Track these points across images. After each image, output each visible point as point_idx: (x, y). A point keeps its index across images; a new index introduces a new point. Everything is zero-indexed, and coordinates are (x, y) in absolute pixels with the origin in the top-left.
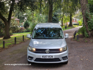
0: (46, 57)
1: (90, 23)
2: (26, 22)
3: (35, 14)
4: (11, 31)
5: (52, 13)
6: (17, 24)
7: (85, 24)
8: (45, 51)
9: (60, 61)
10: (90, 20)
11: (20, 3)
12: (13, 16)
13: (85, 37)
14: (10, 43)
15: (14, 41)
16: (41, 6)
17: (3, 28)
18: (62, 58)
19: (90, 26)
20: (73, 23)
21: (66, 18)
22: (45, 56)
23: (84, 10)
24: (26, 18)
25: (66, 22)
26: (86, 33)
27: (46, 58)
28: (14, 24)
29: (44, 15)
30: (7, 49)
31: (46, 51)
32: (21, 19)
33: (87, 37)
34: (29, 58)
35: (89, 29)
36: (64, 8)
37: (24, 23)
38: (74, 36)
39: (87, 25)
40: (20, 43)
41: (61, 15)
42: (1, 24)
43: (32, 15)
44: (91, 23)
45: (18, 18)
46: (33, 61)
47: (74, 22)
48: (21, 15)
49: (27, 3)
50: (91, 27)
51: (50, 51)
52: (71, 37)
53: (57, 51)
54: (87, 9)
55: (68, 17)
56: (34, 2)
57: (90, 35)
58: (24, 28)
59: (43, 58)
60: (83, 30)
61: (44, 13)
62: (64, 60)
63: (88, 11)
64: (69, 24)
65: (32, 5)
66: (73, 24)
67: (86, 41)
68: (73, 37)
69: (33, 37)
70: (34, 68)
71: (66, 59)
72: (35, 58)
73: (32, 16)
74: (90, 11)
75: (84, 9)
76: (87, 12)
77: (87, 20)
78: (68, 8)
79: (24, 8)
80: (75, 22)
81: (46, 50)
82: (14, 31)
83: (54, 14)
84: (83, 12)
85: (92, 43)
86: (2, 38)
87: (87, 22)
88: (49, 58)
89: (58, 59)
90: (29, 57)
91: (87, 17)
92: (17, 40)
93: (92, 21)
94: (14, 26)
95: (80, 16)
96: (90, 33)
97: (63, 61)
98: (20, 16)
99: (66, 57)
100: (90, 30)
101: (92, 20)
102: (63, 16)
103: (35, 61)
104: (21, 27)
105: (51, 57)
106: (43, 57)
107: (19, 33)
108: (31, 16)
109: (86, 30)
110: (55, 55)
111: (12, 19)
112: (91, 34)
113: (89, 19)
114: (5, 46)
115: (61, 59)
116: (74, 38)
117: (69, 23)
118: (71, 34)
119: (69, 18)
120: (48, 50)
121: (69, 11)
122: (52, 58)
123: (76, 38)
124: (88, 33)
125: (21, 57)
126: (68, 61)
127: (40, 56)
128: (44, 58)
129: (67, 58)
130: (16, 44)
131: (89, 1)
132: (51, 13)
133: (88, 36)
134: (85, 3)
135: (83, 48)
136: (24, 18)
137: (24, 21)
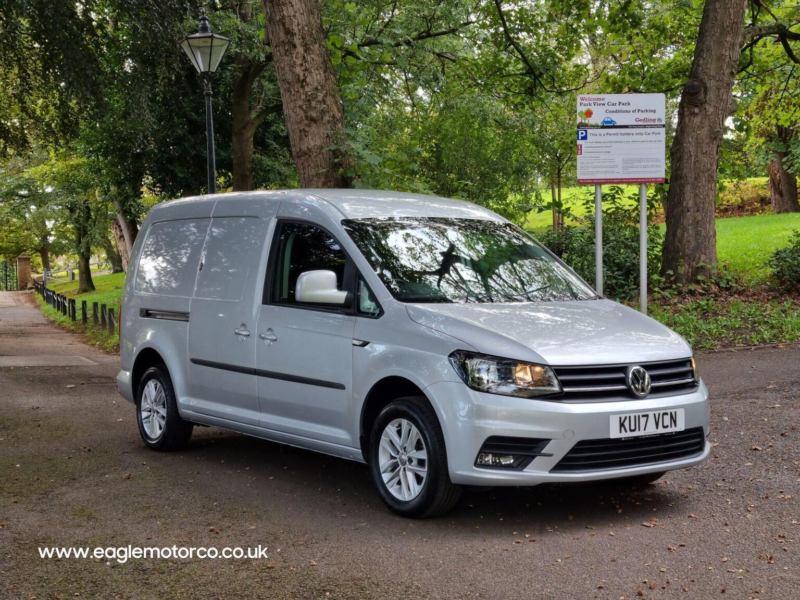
0: (643, 422)
22: (637, 420)
27: (641, 433)
46: (537, 472)
89: (695, 439)
103: (560, 466)
105: (667, 419)
106: (622, 425)
110: (684, 408)
122: (674, 429)
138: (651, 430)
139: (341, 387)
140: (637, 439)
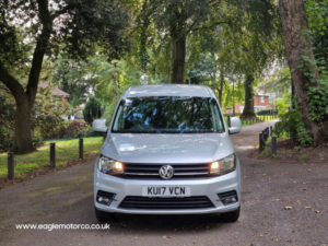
0: (162, 190)
1: (317, 94)
2: (92, 100)
3: (125, 77)
4: (37, 133)
5: (183, 70)
6: (60, 106)
7: (300, 100)
8: (157, 172)
9: (212, 205)
10: (315, 85)
11: (71, 31)
12: (46, 79)
13: (299, 144)
14: (35, 165)
15: (48, 158)
16: (143, 43)
17: (10, 118)
18: (218, 198)
19: (317, 105)
20: (257, 108)
21: (231, 89)
22: (159, 189)
23: (295, 51)
24: (90, 90)
25: (230, 103)
26: (302, 131)
27: (161, 195)
28: (50, 107)
29: (157, 75)
30: (22, 180)
31: (161, 170)
32: (74, 91)
33: (307, 142)
34: (100, 199)
35: (312, 117)
36: (225, 54)
37: (83, 106)
38: (262, 143)
39: (304, 101)
40: (69, 165)
41: (213, 78)
42: (5, 108)
43: (113, 77)
44: (321, 96)
45: (65, 89)
46: (113, 208)
47: (259, 104)
48: (73, 78)
49: (97, 30)
50: (321, 108)
51: (176, 171)
52: (251, 147)
53: (201, 170)
54: (304, 47)
55: (239, 86)
56: (118, 27)
57: (316, 137)
58: (83, 121)
59: (150, 195)
60: (293, 121)
61: (154, 70)
62: (224, 203)
63: (309, 55)
64: (242, 112)
65: (112, 37)
66: (256, 111)
67: (304, 156)
68: (258, 147)
69: (115, 128)
70: (119, 232)
71: (231, 202)
72: (120, 198)
73: (112, 82)
74: (315, 52)
75: (293, 47)
76: (306, 58)
77: (304, 83)
78: (237, 54)
79: (84, 50)
80: (262, 104)
81: (159, 166)
82: (48, 131)
83: (190, 75)
84: (292, 57)
85: (324, 162)
86: (5, 154)
87: (306, 90)
88: (174, 195)
89: (203, 201)
90: (101, 193)
91: (306, 74)
92: (57, 157)
93: (323, 86)
94: (51, 113)
95: (281, 81)
96: (315, 129)
97: (220, 208)
98: (69, 82)
99: (233, 193)
100: (315, 121)
101: (322, 82)
102: (222, 82)
103: (121, 206)
104: (72, 118)
105: (178, 191)
106: (149, 191)
107: (68, 139)
108: (109, 81)
109: (304, 119)
110: (191, 186)
111: (42, 90)
112: (321, 133)
113: (312, 81)
114: (15, 171)
115: (214, 198)
116: (261, 149)
117: (241, 109)
118: (250, 139)
119: (243, 90)
120: (169, 167)
121: (242, 63)
122: (182, 195)
123: (267, 149)
124: (310, 128)
125: (71, 202)
126: (239, 208)
127: (142, 187)
128: (153, 195)
129: (237, 198)
130: (54, 166)
131: (313, 21)
132: (180, 68)
133: (309, 139)
134: (296, 28)
135: (293, 177)
136: (83, 89)
137: (85, 101)
138: (167, 194)
140: (158, 198)
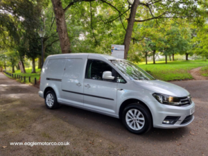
46: (177, 125)
127: (190, 109)
139: (113, 100)
